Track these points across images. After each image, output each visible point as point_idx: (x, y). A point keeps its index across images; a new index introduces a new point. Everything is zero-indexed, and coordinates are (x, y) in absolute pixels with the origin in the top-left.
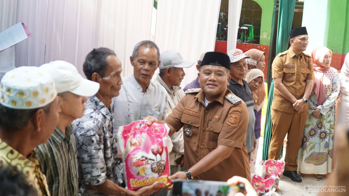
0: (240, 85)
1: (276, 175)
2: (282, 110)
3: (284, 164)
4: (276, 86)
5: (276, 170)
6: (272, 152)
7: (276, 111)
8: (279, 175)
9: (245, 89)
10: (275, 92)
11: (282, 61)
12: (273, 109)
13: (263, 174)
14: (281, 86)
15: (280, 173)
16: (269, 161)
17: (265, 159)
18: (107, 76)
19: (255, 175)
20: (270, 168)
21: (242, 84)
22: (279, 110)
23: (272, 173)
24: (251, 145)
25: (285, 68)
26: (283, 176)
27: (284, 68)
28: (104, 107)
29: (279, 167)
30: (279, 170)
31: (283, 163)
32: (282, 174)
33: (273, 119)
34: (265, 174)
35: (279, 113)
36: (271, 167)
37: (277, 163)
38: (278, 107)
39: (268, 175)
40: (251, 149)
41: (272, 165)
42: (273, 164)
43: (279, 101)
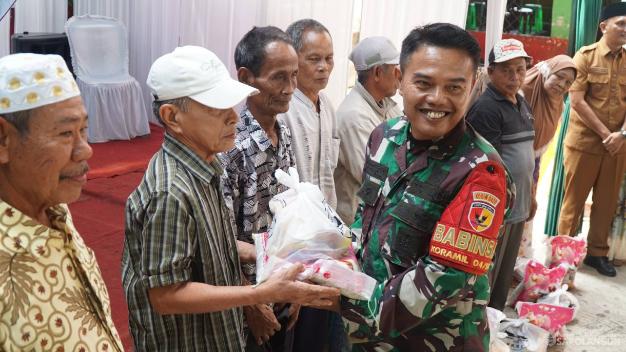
0: (510, 104)
1: (570, 262)
2: (582, 148)
3: (584, 243)
4: (574, 105)
5: (570, 253)
6: (564, 222)
7: (572, 149)
8: (575, 263)
9: (519, 110)
10: (572, 115)
11: (586, 61)
12: (567, 147)
13: (547, 260)
14: (582, 105)
15: (577, 260)
16: (558, 237)
17: (552, 234)
18: (264, 76)
19: (531, 262)
20: (559, 251)
21: (515, 101)
22: (576, 148)
23: (563, 259)
24: (524, 210)
25: (590, 73)
26: (584, 265)
27: (589, 75)
28: (259, 129)
29: (576, 248)
30: (575, 254)
31: (582, 243)
32: (582, 261)
33: (566, 163)
34: (551, 261)
35: (576, 152)
36: (561, 249)
37: (573, 242)
38: (575, 143)
39: (556, 261)
40: (523, 216)
41: (563, 245)
42: (565, 243)
43: (577, 133)
